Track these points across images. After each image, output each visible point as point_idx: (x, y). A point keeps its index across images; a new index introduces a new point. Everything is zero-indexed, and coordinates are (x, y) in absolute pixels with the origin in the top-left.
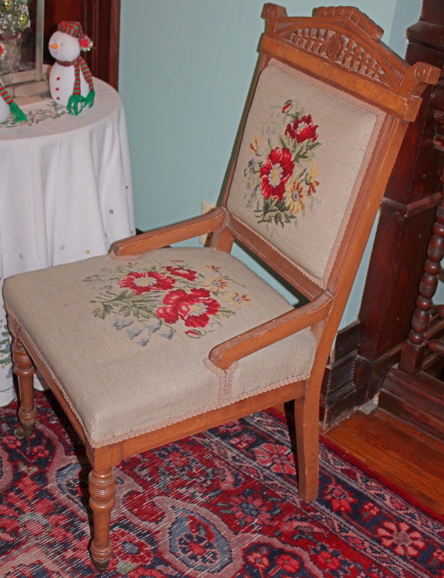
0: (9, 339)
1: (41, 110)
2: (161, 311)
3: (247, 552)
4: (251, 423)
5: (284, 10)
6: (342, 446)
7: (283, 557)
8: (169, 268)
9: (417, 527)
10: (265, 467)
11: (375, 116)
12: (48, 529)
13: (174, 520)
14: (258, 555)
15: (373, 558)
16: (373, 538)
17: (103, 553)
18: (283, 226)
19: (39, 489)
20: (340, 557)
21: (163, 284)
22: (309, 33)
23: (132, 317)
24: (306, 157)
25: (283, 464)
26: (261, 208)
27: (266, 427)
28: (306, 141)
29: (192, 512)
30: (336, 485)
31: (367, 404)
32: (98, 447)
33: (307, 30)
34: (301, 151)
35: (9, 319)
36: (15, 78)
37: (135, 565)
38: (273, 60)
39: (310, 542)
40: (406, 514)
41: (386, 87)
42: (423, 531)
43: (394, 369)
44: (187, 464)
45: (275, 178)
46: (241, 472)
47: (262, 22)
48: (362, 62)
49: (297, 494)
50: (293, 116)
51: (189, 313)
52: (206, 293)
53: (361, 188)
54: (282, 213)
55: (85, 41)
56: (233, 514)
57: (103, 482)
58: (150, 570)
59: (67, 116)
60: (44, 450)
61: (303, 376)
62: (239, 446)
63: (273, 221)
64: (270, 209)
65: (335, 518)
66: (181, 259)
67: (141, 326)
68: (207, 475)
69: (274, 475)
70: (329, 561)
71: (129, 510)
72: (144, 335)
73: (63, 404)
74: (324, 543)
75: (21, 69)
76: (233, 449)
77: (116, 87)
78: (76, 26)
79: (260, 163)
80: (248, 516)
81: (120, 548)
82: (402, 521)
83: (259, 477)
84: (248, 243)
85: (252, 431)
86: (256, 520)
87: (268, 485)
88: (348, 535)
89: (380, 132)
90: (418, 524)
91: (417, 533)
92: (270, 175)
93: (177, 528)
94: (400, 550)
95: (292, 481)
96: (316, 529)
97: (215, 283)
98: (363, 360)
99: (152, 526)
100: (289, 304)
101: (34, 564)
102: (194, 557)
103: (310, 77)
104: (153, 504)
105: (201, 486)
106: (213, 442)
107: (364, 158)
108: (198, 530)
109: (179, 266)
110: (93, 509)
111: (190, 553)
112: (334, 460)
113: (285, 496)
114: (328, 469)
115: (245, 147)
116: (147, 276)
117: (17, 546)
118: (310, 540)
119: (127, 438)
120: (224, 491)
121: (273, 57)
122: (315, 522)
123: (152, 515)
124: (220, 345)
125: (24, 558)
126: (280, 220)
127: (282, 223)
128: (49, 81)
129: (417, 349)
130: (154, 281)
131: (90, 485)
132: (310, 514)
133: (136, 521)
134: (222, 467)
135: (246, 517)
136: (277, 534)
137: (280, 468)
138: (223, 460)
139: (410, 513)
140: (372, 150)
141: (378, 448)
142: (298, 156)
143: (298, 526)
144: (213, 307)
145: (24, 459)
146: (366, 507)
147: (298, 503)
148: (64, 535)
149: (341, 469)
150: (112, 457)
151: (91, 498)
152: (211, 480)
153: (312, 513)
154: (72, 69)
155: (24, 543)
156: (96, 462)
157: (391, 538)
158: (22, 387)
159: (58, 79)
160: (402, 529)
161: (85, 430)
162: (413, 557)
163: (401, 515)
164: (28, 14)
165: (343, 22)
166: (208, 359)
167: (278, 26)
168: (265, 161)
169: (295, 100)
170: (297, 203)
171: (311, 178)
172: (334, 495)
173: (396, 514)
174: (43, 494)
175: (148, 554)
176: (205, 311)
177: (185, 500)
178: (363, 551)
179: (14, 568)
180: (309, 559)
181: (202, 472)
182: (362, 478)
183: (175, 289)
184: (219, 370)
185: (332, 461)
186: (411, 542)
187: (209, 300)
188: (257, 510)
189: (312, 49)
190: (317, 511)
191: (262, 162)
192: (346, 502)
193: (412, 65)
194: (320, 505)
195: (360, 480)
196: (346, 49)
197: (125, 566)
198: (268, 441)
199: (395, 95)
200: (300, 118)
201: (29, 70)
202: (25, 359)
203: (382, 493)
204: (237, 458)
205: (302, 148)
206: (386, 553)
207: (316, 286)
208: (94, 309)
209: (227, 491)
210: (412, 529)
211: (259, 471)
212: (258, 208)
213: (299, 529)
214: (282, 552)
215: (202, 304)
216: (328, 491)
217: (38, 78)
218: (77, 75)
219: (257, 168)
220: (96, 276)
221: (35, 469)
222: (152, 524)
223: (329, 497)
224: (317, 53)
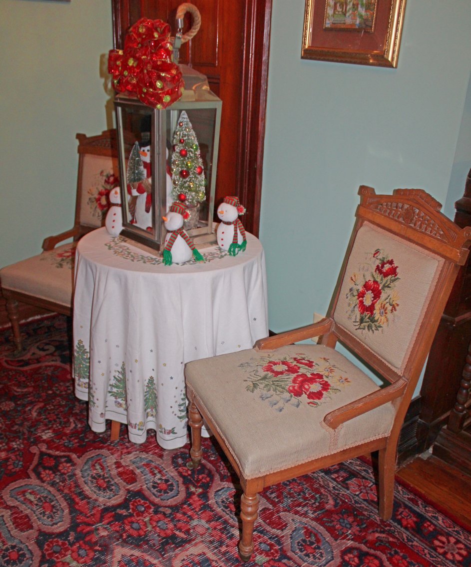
0: (185, 403)
1: (211, 253)
2: (291, 388)
3: (344, 553)
4: (345, 464)
5: (373, 190)
6: (408, 482)
7: (369, 557)
8: (295, 359)
9: (462, 540)
10: (355, 495)
11: (437, 261)
12: (210, 531)
13: (294, 529)
14: (351, 556)
15: (430, 561)
16: (431, 547)
17: (247, 549)
18: (373, 332)
19: (203, 504)
20: (408, 559)
21: (292, 370)
22: (391, 206)
23: (272, 392)
24: (390, 287)
25: (367, 493)
26: (358, 320)
27: (356, 467)
28: (390, 276)
29: (306, 524)
30: (404, 509)
31: (425, 453)
32: (249, 479)
33: (390, 204)
34: (386, 283)
35: (188, 390)
36: (195, 232)
37: (268, 558)
38: (366, 222)
39: (387, 548)
40: (454, 531)
41: (445, 243)
42: (466, 543)
43: (444, 429)
44: (302, 491)
45: (368, 300)
46: (339, 497)
47: (359, 197)
48: (428, 225)
49: (378, 514)
50: (380, 260)
51: (310, 390)
52: (320, 376)
53: (427, 309)
54: (373, 324)
55: (241, 209)
56: (334, 526)
57: (250, 502)
58: (278, 563)
59: (227, 257)
60: (206, 478)
61: (386, 434)
62: (337, 479)
63: (366, 329)
64: (364, 320)
65: (404, 533)
66: (303, 353)
67: (278, 398)
68: (316, 499)
69: (361, 500)
70: (400, 562)
71: (264, 521)
72: (280, 404)
73: (224, 449)
74: (397, 549)
75: (198, 226)
76: (333, 482)
77: (257, 236)
78: (236, 200)
79: (358, 290)
80: (345, 528)
81: (257, 546)
82: (451, 536)
83: (351, 502)
84: (348, 342)
85: (346, 469)
86: (350, 532)
87: (358, 507)
88: (413, 544)
89: (441, 271)
90: (462, 538)
91: (461, 545)
92: (364, 298)
93: (296, 535)
94: (450, 556)
95: (374, 505)
96: (391, 539)
97: (326, 370)
98: (423, 423)
99: (279, 532)
100: (377, 385)
101: (200, 555)
102: (307, 555)
103: (392, 234)
104: (279, 518)
105: (312, 506)
106: (319, 476)
107: (430, 288)
108: (310, 536)
109: (301, 357)
110: (243, 520)
111: (304, 552)
112: (403, 491)
113: (369, 515)
114: (399, 498)
115: (347, 279)
116: (281, 364)
117: (189, 541)
118: (386, 546)
119: (268, 474)
120: (327, 510)
121: (366, 220)
122: (390, 534)
123: (279, 525)
124: (331, 413)
125: (194, 550)
126: (371, 329)
127: (373, 331)
128: (216, 234)
129: (460, 416)
130: (286, 368)
131: (242, 504)
132: (386, 528)
133: (268, 528)
134: (326, 494)
135: (343, 529)
136: (364, 541)
137: (365, 496)
138: (326, 489)
139: (457, 530)
140: (435, 284)
141: (433, 484)
142: (384, 286)
143: (379, 537)
144: (326, 386)
145: (193, 483)
146: (425, 525)
147: (378, 520)
148: (220, 536)
149: (408, 498)
150: (258, 486)
151: (241, 512)
152: (319, 502)
153: (388, 528)
154: (232, 227)
155: (194, 540)
156: (247, 489)
157: (443, 547)
158: (194, 435)
159: (223, 233)
160: (451, 541)
161: (240, 467)
162: (459, 562)
163: (450, 531)
164: (205, 192)
165: (415, 199)
166: (323, 422)
167: (370, 200)
168: (361, 289)
169: (382, 249)
170: (383, 318)
171: (393, 301)
172: (403, 516)
173: (447, 531)
174: (206, 507)
175: (276, 551)
176: (320, 389)
177: (301, 515)
178: (424, 556)
179: (187, 556)
180: (386, 560)
181: (313, 497)
182: (422, 504)
183: (300, 373)
184: (331, 429)
185: (401, 492)
186: (457, 550)
187: (322, 381)
188: (350, 524)
189: (393, 216)
190: (391, 527)
191: (359, 290)
192: (412, 521)
193: (462, 228)
194: (393, 523)
195: (421, 506)
196: (417, 217)
197: (261, 559)
198: (356, 477)
199: (451, 248)
200: (385, 261)
201: (204, 227)
202: (197, 416)
203: (436, 515)
204: (336, 488)
205: (387, 281)
206: (440, 558)
207: (395, 374)
208: (247, 385)
209: (330, 510)
210: (458, 542)
211: (351, 497)
212: (356, 319)
213: (379, 538)
214: (367, 554)
215: (319, 384)
216: (399, 513)
217: (209, 232)
218: (236, 231)
219: (355, 293)
220: (247, 363)
221: (200, 490)
222: (279, 531)
223: (400, 517)
224: (397, 219)
